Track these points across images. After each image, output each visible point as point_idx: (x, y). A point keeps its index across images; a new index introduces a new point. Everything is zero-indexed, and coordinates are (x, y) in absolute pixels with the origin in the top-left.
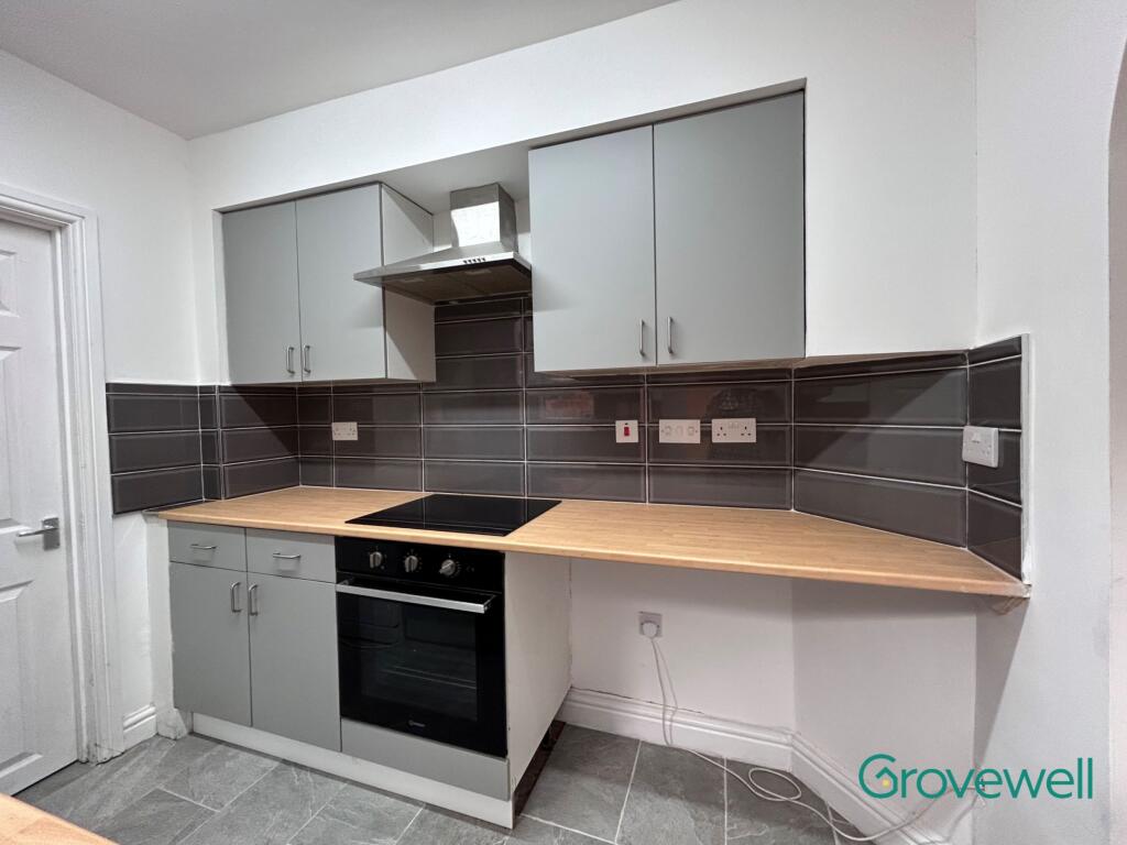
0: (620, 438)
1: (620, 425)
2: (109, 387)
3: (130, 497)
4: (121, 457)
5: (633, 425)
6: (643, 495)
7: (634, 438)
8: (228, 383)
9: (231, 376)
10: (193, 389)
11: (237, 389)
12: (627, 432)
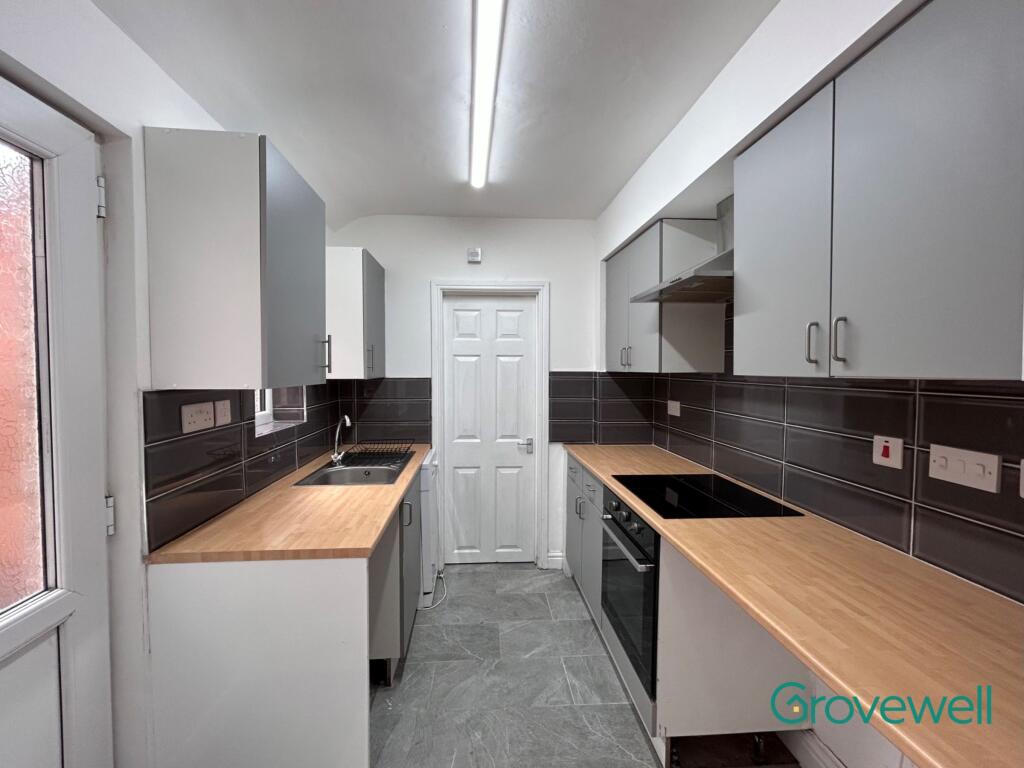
0: (878, 458)
1: (879, 441)
2: (552, 374)
3: (557, 434)
4: (555, 411)
5: (896, 445)
6: (905, 542)
7: (895, 461)
8: (605, 371)
9: (607, 366)
10: (590, 374)
11: (610, 374)
12: (888, 452)
